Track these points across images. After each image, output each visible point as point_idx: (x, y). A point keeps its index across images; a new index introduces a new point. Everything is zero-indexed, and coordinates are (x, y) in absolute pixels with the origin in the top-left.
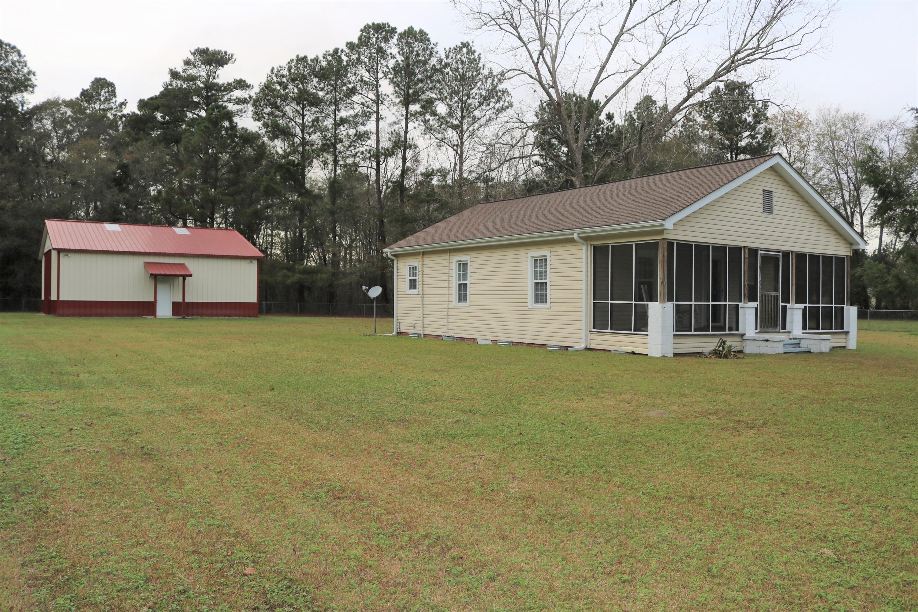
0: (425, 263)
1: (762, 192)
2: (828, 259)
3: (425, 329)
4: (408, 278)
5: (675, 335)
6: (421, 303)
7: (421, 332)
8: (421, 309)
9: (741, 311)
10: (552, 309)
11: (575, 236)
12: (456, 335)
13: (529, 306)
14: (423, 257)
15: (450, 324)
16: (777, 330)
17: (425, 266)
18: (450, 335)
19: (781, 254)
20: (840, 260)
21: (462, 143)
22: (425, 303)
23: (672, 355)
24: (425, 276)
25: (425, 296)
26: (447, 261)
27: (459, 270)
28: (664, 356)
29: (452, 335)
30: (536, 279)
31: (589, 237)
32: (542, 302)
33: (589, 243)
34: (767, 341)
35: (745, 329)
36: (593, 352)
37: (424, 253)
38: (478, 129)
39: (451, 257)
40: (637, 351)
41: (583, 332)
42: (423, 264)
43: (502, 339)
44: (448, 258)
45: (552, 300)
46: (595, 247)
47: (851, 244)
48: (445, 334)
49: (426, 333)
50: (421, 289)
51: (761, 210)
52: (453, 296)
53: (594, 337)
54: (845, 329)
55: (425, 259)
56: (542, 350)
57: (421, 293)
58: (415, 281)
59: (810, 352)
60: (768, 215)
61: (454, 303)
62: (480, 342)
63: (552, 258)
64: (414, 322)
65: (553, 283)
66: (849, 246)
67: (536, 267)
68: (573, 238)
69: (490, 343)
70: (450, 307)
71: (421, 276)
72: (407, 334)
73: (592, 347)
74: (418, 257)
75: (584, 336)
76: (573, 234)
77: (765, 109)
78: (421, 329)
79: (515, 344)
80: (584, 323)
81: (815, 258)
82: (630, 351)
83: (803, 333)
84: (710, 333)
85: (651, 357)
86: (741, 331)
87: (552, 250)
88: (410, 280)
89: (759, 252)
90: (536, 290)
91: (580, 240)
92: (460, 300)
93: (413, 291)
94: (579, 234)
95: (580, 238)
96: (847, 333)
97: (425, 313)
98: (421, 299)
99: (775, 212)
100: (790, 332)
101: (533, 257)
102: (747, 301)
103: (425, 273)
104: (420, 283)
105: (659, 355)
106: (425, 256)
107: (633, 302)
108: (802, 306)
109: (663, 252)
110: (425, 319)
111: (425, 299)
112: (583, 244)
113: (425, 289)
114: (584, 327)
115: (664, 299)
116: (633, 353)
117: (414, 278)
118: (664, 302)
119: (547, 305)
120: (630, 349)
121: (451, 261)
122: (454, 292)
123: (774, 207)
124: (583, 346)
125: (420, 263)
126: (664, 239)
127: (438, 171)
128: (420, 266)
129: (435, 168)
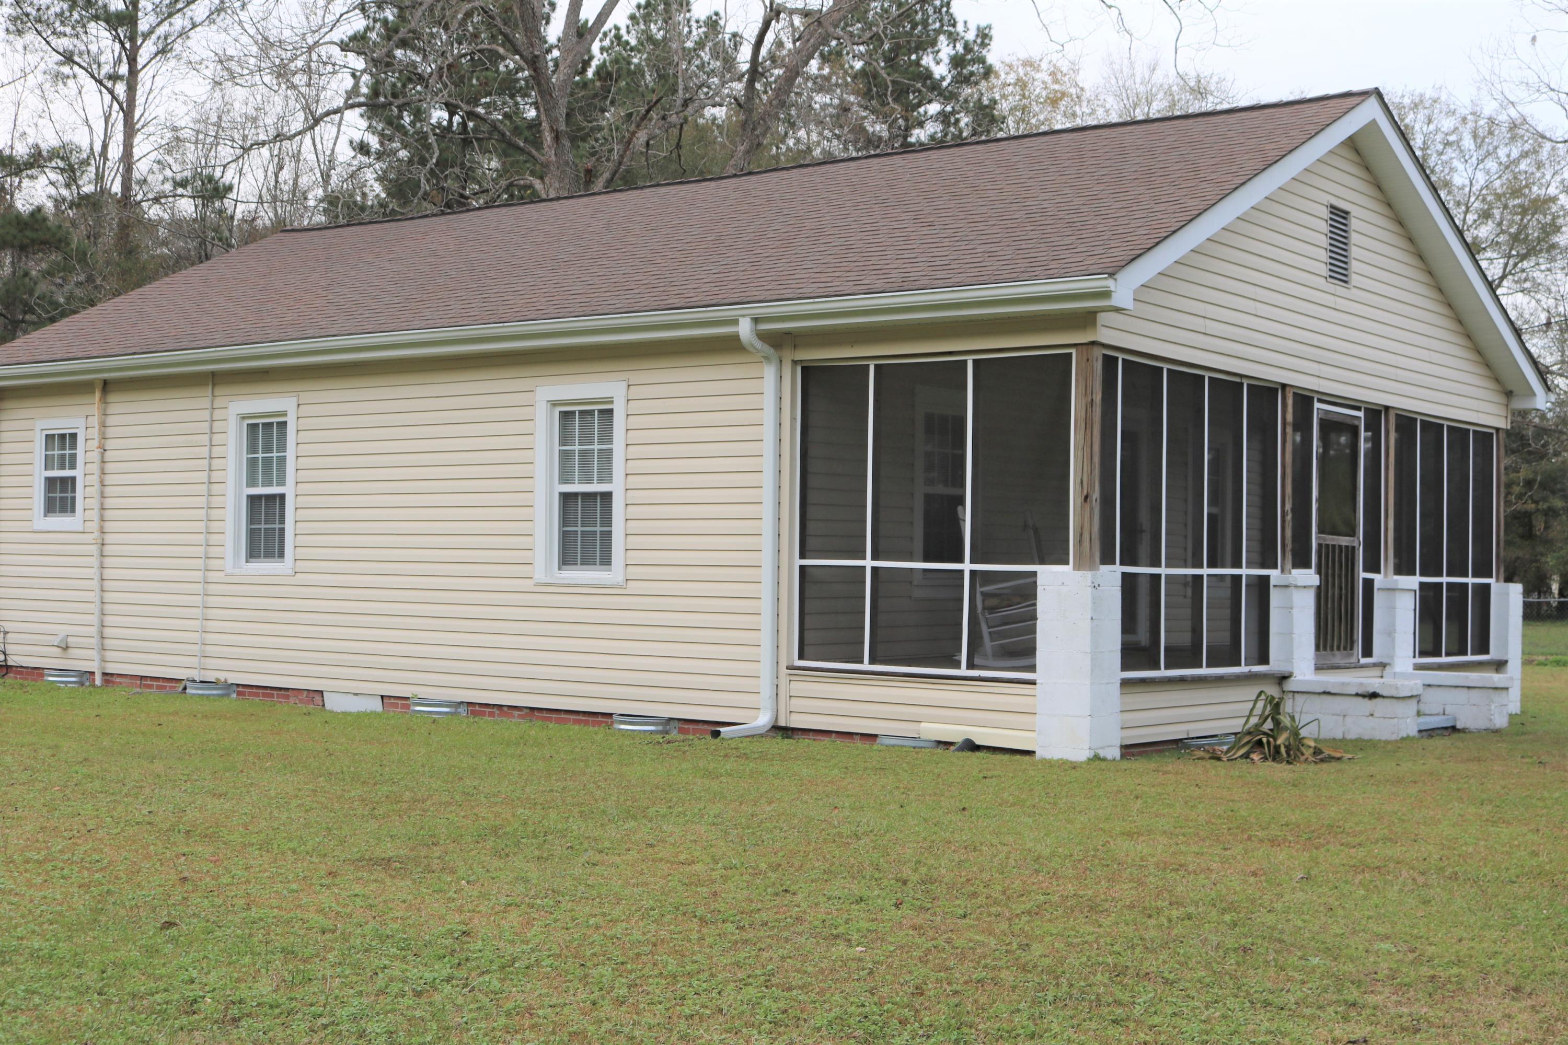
0: (111, 420)
1: (1325, 213)
2: (1459, 433)
3: (110, 655)
4: (39, 475)
5: (1125, 683)
6: (94, 561)
7: (93, 666)
8: (95, 584)
9: (1275, 598)
10: (633, 587)
11: (745, 329)
12: (234, 678)
13: (540, 574)
14: (104, 400)
15: (211, 638)
16: (1354, 660)
17: (110, 432)
18: (211, 676)
19: (1361, 414)
20: (1484, 438)
21: (133, 72)
22: (108, 561)
23: (1116, 753)
24: (109, 467)
25: (109, 538)
26: (206, 415)
27: (252, 448)
28: (1097, 758)
29: (222, 676)
30: (564, 479)
31: (788, 333)
32: (587, 561)
33: (789, 356)
34: (1374, 696)
35: (1289, 659)
36: (804, 742)
37: (107, 386)
38: (183, 34)
39: (218, 402)
40: (982, 737)
41: (765, 669)
42: (103, 425)
43: (423, 692)
44: (205, 402)
45: (634, 557)
46: (806, 371)
47: (1509, 394)
48: (196, 675)
49: (112, 668)
50: (94, 515)
51: (1324, 270)
52: (228, 539)
53: (802, 686)
54: (1494, 653)
55: (112, 409)
56: (598, 733)
57: (94, 526)
58: (68, 484)
59: (1454, 729)
60: (1340, 290)
61: (228, 564)
62: (333, 703)
63: (634, 407)
64: (63, 630)
65: (634, 496)
66: (1502, 399)
67: (565, 438)
68: (736, 338)
69: (377, 705)
70: (213, 576)
71: (95, 468)
72: (37, 672)
73: (797, 721)
74: (85, 399)
75: (765, 686)
76: (735, 322)
77: (983, 45)
78: (94, 654)
79: (477, 709)
80: (765, 637)
81: (1433, 428)
82: (959, 739)
83: (1418, 667)
84: (1204, 671)
85: (1049, 764)
86: (1276, 664)
87: (635, 377)
88: (51, 483)
89: (1317, 405)
90: (565, 519)
91: (758, 344)
92: (253, 553)
93: (59, 521)
94: (756, 320)
95: (764, 337)
96: (1500, 665)
97: (108, 597)
98: (94, 549)
99: (1355, 279)
100: (1383, 665)
101: (554, 404)
102: (1289, 564)
103: (109, 455)
104: (94, 491)
105: (1081, 755)
106: (112, 398)
107: (967, 566)
108: (1413, 582)
109: (1087, 391)
110: (108, 620)
111: (108, 550)
112: (767, 358)
113: (108, 514)
114: (765, 653)
115: (1092, 556)
116: (971, 746)
117: (67, 473)
118: (1092, 567)
119: (614, 574)
120: (956, 732)
121: (218, 414)
122: (229, 527)
123: (1355, 266)
124: (763, 720)
125: (95, 421)
126: (1093, 343)
127: (54, 154)
128: (95, 433)
129: (44, 146)
